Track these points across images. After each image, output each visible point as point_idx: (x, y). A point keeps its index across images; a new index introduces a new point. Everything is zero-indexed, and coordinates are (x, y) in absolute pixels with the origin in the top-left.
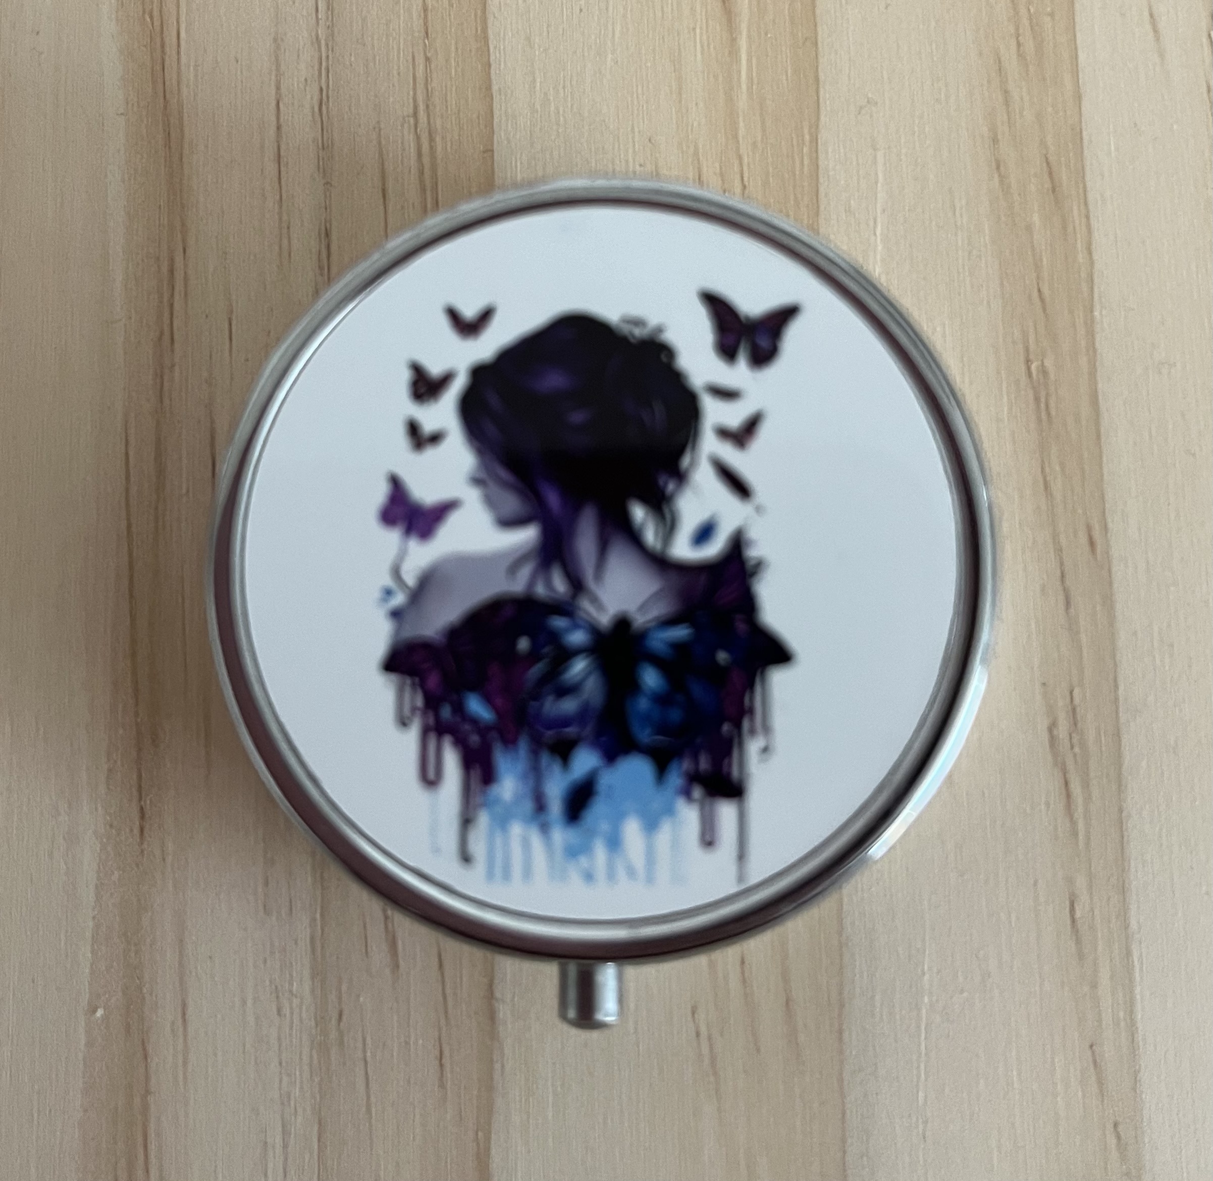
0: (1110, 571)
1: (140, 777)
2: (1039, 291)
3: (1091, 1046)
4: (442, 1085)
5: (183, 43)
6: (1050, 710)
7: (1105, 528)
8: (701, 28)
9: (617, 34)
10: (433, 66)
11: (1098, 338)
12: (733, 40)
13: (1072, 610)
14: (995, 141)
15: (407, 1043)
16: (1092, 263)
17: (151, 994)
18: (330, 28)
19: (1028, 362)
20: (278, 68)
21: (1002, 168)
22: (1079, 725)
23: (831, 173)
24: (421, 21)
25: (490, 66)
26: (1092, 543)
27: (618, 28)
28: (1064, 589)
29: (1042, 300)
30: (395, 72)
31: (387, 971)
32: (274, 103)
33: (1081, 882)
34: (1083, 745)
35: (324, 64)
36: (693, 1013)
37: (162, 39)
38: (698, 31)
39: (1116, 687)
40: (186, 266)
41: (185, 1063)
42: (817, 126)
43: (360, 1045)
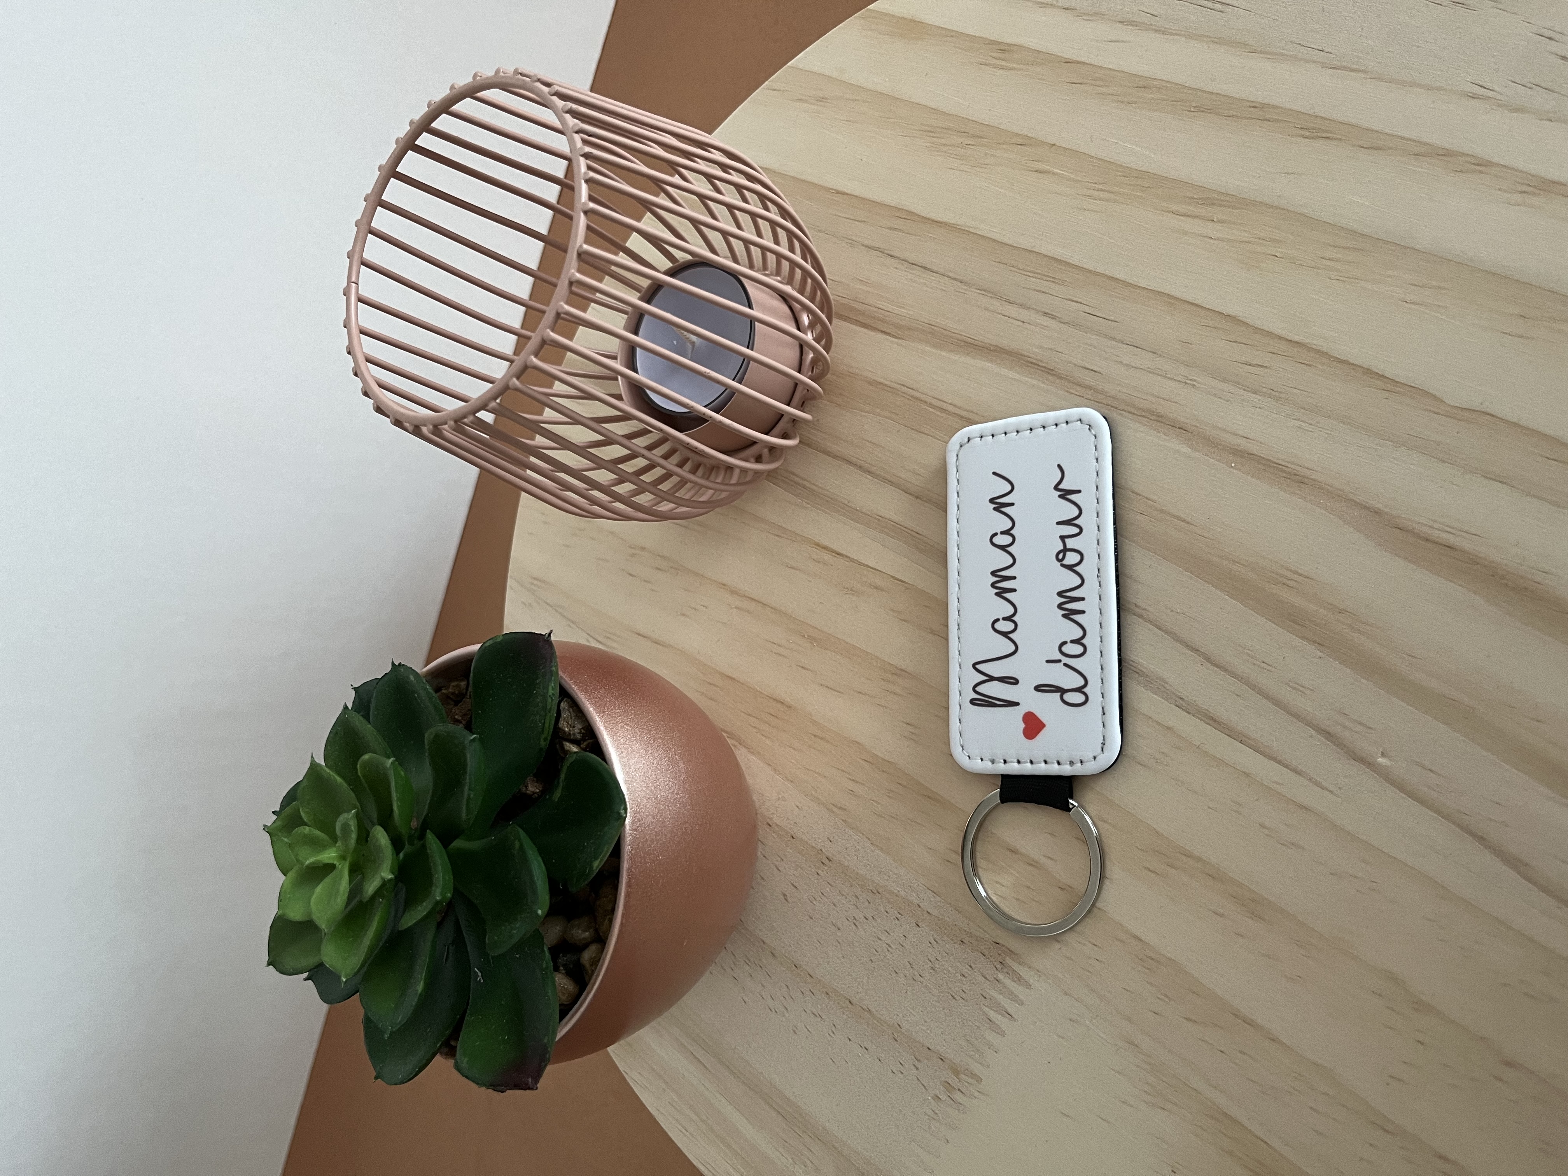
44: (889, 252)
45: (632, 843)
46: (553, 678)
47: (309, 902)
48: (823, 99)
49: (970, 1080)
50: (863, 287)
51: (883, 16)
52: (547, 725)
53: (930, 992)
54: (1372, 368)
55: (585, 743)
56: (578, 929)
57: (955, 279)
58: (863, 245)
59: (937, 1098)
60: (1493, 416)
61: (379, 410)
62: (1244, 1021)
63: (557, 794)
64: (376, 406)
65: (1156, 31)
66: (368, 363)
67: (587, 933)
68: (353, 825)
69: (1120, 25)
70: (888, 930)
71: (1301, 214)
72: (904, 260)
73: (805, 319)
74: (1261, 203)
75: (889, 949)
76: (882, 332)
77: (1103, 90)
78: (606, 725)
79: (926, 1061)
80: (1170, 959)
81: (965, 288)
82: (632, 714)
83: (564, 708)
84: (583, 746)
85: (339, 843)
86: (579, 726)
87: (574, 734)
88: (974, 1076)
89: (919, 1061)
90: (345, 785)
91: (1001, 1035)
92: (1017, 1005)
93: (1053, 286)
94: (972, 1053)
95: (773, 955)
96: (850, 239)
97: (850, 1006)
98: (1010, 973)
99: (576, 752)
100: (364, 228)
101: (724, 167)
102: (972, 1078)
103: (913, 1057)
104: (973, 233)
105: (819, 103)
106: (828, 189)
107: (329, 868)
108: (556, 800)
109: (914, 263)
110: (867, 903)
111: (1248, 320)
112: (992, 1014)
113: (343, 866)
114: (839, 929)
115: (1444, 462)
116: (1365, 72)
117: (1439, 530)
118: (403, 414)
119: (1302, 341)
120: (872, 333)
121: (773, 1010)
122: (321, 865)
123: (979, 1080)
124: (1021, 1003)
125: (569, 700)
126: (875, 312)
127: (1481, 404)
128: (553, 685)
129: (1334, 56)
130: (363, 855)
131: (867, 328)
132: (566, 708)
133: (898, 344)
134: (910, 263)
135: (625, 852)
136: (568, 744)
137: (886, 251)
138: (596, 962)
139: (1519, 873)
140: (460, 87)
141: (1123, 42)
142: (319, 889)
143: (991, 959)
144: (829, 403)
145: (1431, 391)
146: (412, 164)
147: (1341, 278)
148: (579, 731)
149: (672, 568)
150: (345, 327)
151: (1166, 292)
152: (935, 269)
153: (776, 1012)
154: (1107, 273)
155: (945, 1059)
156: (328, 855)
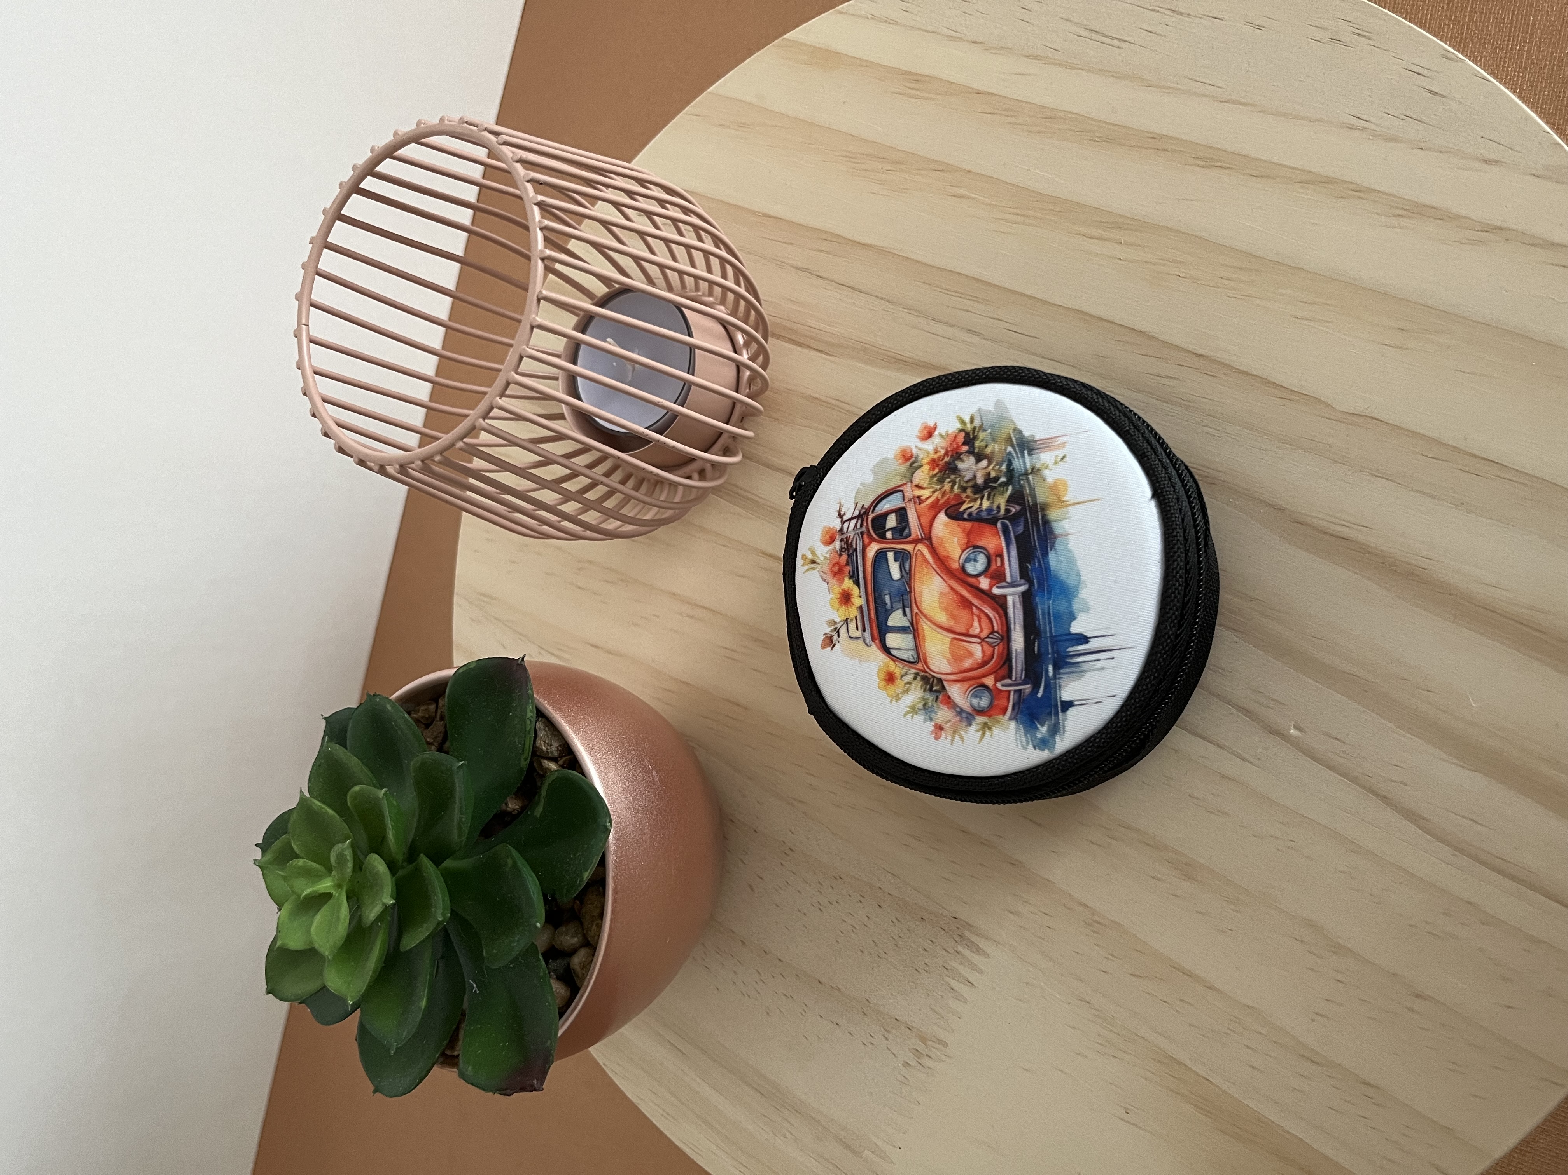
44: (818, 273)
45: (616, 852)
46: (530, 701)
47: (309, 930)
48: (742, 125)
49: (937, 1046)
50: (794, 307)
51: (797, 44)
52: (527, 747)
53: (895, 968)
54: (1269, 378)
55: (563, 760)
56: (566, 935)
57: (882, 299)
58: (792, 266)
59: (906, 1065)
60: (1378, 420)
61: (341, 450)
62: (1184, 973)
63: (539, 811)
64: (337, 446)
65: (1060, 65)
66: (326, 404)
67: (576, 939)
68: (348, 854)
69: (1026, 59)
70: (852, 913)
71: (1200, 237)
72: (833, 281)
73: (740, 339)
74: (1164, 227)
75: (854, 930)
76: (815, 349)
77: (1013, 119)
78: (583, 741)
79: (894, 1031)
80: (1114, 922)
81: (892, 307)
82: (605, 729)
83: (540, 728)
84: (561, 762)
85: (334, 873)
86: (555, 744)
87: (552, 753)
88: (940, 1041)
89: (888, 1032)
90: (338, 816)
91: (963, 1002)
92: (977, 973)
93: (976, 305)
94: (938, 1021)
95: (743, 943)
96: (778, 261)
97: (819, 985)
98: (969, 944)
99: (556, 771)
100: (311, 270)
101: (661, 202)
102: (939, 1044)
103: (882, 1029)
104: (898, 255)
105: (742, 129)
106: (754, 213)
107: (325, 897)
108: (538, 816)
109: (842, 283)
110: (830, 889)
111: (1157, 335)
112: (954, 984)
113: (340, 895)
114: (805, 914)
115: (1336, 462)
116: (1252, 105)
117: (1333, 523)
118: (367, 455)
119: (1207, 354)
120: (805, 351)
121: (746, 995)
122: (317, 895)
123: (945, 1045)
124: (981, 972)
125: (543, 720)
126: (807, 331)
127: (1367, 409)
128: (531, 707)
129: (1224, 90)
130: (358, 882)
131: (800, 346)
132: (542, 727)
133: (832, 362)
134: (839, 284)
135: (610, 862)
136: (546, 762)
137: (815, 273)
138: (588, 965)
139: (1419, 827)
140: (405, 134)
141: (1030, 75)
142: (318, 918)
143: (951, 933)
144: (767, 418)
145: (1323, 399)
146: (356, 207)
147: (1238, 297)
148: (556, 749)
149: (622, 580)
150: (299, 369)
151: (1081, 309)
152: (862, 288)
153: (749, 996)
154: (1027, 292)
155: (913, 1027)
156: (324, 885)
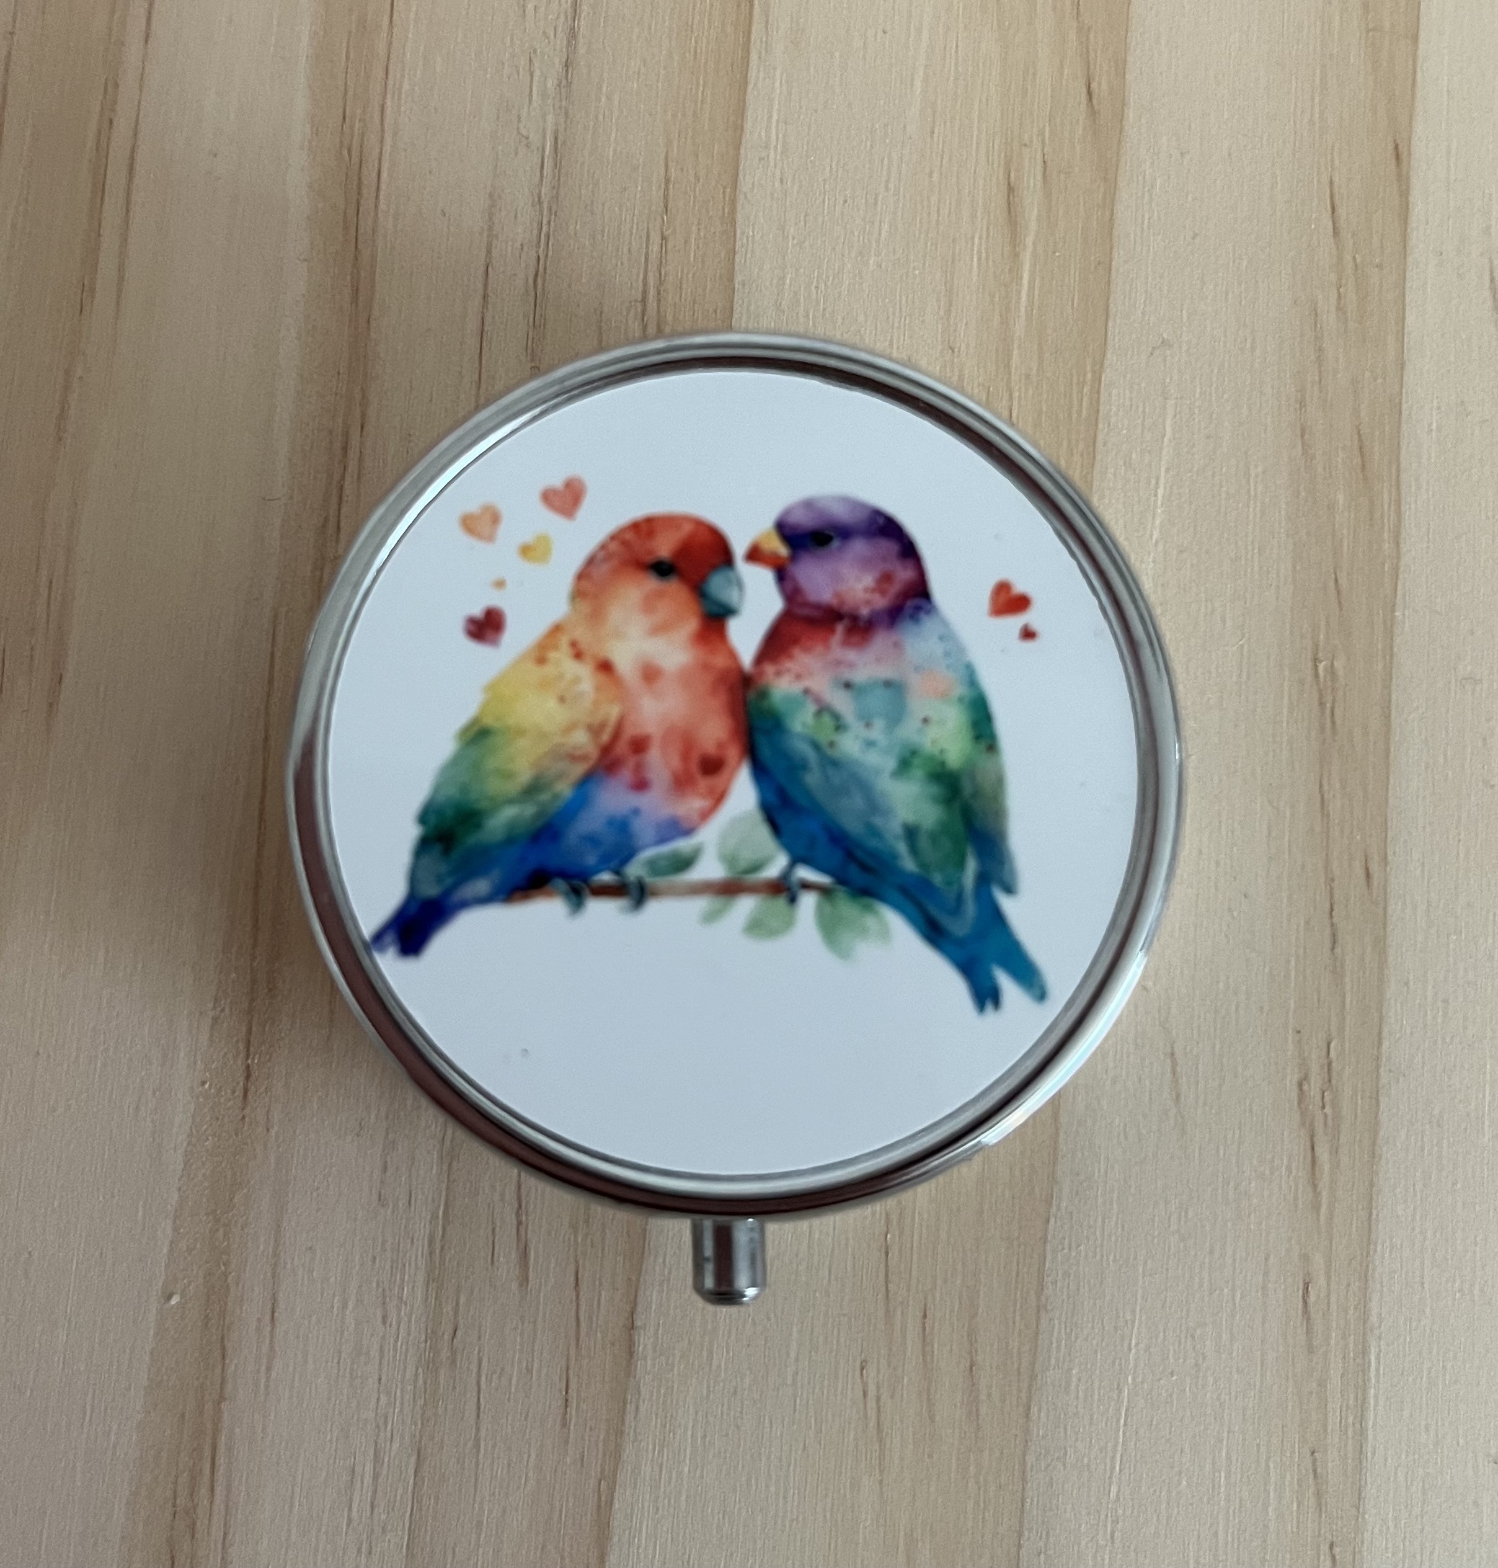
0: (1385, 909)
1: (249, 1031)
2: (1336, 580)
3: (1313, 1453)
4: (565, 1424)
5: (383, 186)
6: (1303, 1064)
7: (1385, 859)
8: (980, 238)
9: (884, 234)
10: (670, 246)
11: (1398, 641)
12: (1016, 256)
13: (1338, 950)
14: (1302, 403)
15: (529, 1371)
16: (1398, 557)
17: (237, 1284)
18: (556, 187)
19: (1316, 660)
20: (490, 229)
21: (1307, 437)
22: (1334, 1082)
23: (1113, 420)
24: (661, 193)
25: (735, 253)
26: (1368, 875)
27: (886, 227)
28: (1332, 925)
29: (1339, 592)
30: (626, 250)
31: (514, 1286)
32: (482, 268)
33: (1318, 1261)
34: (1335, 1105)
35: (545, 228)
36: (862, 1369)
37: (360, 179)
38: (976, 240)
39: (1380, 1044)
40: (362, 444)
41: (269, 1369)
42: (1102, 364)
43: (474, 1368)
